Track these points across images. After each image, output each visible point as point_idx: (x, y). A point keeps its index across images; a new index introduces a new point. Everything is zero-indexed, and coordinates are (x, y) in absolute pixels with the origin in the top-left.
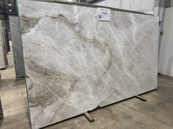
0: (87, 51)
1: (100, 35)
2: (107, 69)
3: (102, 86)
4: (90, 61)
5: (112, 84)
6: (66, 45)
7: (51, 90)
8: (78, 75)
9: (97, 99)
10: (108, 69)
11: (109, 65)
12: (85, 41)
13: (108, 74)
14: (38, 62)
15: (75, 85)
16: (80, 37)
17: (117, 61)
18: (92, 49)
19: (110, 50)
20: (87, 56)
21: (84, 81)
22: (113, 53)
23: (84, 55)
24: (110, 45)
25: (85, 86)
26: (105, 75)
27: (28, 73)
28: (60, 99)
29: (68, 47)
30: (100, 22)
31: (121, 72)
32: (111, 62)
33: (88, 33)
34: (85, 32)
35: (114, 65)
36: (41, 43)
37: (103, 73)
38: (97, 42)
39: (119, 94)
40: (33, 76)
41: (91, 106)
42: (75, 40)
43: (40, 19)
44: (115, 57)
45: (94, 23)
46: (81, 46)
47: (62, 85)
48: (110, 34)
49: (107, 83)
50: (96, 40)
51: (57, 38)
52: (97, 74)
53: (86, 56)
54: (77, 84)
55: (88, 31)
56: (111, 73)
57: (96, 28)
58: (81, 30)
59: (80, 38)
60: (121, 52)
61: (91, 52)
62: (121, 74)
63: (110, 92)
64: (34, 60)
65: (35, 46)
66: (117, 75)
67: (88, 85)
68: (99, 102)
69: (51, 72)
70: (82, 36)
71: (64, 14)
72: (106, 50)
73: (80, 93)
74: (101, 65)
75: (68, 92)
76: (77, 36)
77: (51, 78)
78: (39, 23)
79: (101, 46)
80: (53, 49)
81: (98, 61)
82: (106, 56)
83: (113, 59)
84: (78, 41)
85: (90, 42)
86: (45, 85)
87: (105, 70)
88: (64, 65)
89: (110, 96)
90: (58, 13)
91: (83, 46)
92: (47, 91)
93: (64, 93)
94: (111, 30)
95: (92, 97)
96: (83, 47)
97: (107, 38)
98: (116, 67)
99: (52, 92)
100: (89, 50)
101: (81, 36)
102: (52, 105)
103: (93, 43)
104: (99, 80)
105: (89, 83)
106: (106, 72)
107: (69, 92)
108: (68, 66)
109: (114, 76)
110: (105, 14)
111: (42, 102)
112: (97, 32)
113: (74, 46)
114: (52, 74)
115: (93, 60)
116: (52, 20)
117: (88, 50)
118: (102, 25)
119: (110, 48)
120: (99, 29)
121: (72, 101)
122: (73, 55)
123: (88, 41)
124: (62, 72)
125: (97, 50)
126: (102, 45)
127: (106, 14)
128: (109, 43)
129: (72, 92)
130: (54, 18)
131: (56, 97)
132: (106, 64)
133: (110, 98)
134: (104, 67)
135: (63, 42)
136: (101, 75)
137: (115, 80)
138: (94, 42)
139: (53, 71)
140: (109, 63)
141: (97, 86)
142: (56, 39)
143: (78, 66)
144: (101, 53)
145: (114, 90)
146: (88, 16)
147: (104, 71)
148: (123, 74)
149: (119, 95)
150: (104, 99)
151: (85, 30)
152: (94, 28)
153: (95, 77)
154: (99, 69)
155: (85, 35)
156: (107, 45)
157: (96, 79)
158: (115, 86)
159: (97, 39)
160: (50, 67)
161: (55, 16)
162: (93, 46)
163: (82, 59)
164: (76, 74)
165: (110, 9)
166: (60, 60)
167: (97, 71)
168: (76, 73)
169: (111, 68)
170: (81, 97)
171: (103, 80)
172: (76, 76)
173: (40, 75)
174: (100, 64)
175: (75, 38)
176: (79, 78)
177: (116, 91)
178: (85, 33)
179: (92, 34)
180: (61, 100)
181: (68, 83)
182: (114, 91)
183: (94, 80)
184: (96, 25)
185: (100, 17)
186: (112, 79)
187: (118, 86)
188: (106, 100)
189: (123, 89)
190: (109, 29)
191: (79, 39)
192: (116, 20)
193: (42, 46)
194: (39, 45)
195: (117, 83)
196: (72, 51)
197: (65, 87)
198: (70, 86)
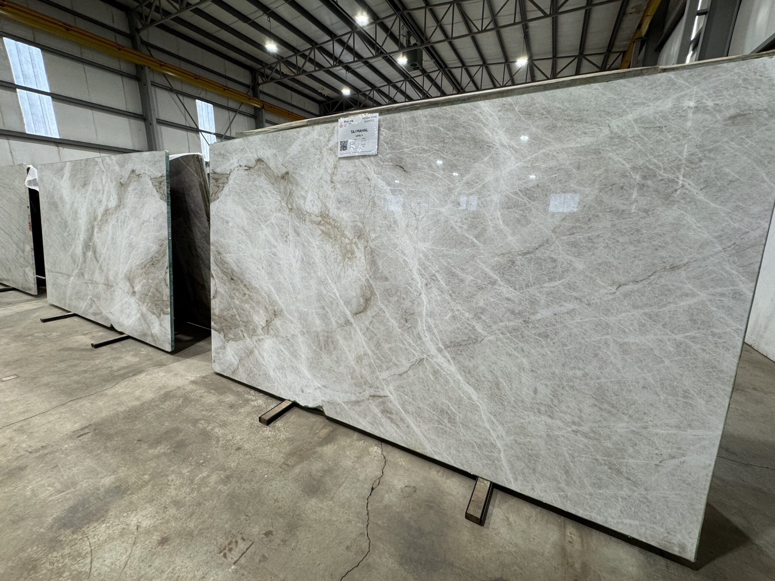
0: (304, 246)
1: (339, 203)
2: (356, 314)
3: (335, 359)
4: (309, 274)
5: (367, 368)
6: (263, 226)
7: (236, 313)
8: (281, 303)
9: (320, 386)
10: (360, 312)
11: (362, 300)
12: (300, 218)
13: (357, 328)
14: (224, 255)
15: (273, 322)
16: (290, 207)
17: (395, 299)
18: (315, 243)
19: (372, 252)
20: (303, 259)
21: (292, 322)
22: (380, 263)
23: (297, 254)
24: (373, 236)
25: (293, 335)
26: (347, 328)
27: (214, 270)
28: (248, 339)
29: (266, 231)
30: (343, 162)
31: (410, 344)
32: (373, 293)
33: (309, 197)
34: (303, 193)
35: (383, 307)
36: (230, 219)
37: (342, 321)
38: (329, 224)
39: (393, 417)
40: (218, 277)
41: (301, 392)
42: (279, 215)
43: (232, 174)
44: (386, 279)
45: (326, 169)
46: (290, 231)
47: (252, 311)
48: (376, 199)
49: (351, 358)
50: (328, 215)
51: (251, 210)
52: (324, 317)
53: (300, 257)
54: (278, 322)
55: (310, 192)
56: (368, 329)
57: (329, 182)
58: (294, 188)
59: (291, 210)
61: (312, 250)
62: (406, 349)
63: (358, 389)
64: (221, 250)
65: (223, 223)
67: (299, 335)
68: (323, 398)
69: (239, 278)
70: (294, 205)
71: (265, 157)
72: (356, 250)
73: (281, 347)
74: (338, 294)
75: (260, 331)
76: (284, 204)
77: (238, 290)
78: (230, 182)
79: (343, 235)
80: (243, 233)
81: (330, 281)
82: (355, 268)
83: (378, 287)
84: (287, 218)
85: (312, 222)
86: (229, 300)
87: (348, 312)
88: (258, 269)
89: (357, 403)
90: (256, 158)
91: (295, 231)
92: (231, 312)
93: (254, 331)
94: (381, 183)
95: (305, 371)
96: (295, 234)
97: (362, 211)
98: (388, 315)
99: (237, 317)
100: (309, 242)
101: (292, 206)
102: (237, 343)
103: (319, 224)
104: (328, 337)
105: (303, 333)
106: (352, 320)
107: (261, 332)
108: (263, 272)
109: (378, 345)
110: (358, 133)
111: (225, 330)
112: (332, 194)
113: (277, 229)
114: (240, 282)
115: (315, 272)
116: (246, 172)
117: (306, 244)
118: (350, 170)
119: (372, 245)
120: (341, 182)
121: (265, 354)
122: (274, 250)
123: (307, 217)
124: (254, 283)
125: (328, 247)
126: (346, 233)
127: (363, 133)
128: (367, 229)
129: (266, 336)
130: (250, 168)
131: (242, 331)
132: (354, 295)
133: (357, 408)
134: (347, 303)
135: (259, 219)
136: (334, 323)
137: (378, 358)
138: (323, 222)
139: (242, 278)
140: (363, 296)
141: (321, 349)
142: (249, 211)
143: (282, 280)
144: (340, 258)
145: (372, 391)
147: (345, 315)
148: (418, 355)
149: (392, 420)
150: (339, 401)
151: (302, 188)
152: (326, 182)
153: (318, 322)
154: (332, 303)
155: (301, 202)
156: (360, 234)
157: (319, 330)
158: (377, 378)
159: (331, 215)
160: (238, 266)
161: (250, 165)
162: (320, 232)
163: (291, 265)
164: (277, 297)
166: (252, 256)
167: (324, 308)
168: (276, 295)
169: (370, 313)
170: (282, 358)
171: (341, 342)
172: (276, 303)
173: (225, 278)
174: (336, 290)
175: (280, 210)
176: (281, 311)
177: (381, 400)
178: (302, 196)
179: (319, 198)
180: (249, 342)
181: (261, 312)
182: (374, 396)
183: (314, 330)
184: (330, 171)
185: (344, 147)
186: (370, 353)
187: (391, 388)
188: (344, 405)
189: (410, 408)
190: (373, 182)
191: (288, 210)
193: (230, 224)
194: (227, 222)
195: (384, 375)
196: (273, 241)
197: (256, 318)
198: (265, 321)
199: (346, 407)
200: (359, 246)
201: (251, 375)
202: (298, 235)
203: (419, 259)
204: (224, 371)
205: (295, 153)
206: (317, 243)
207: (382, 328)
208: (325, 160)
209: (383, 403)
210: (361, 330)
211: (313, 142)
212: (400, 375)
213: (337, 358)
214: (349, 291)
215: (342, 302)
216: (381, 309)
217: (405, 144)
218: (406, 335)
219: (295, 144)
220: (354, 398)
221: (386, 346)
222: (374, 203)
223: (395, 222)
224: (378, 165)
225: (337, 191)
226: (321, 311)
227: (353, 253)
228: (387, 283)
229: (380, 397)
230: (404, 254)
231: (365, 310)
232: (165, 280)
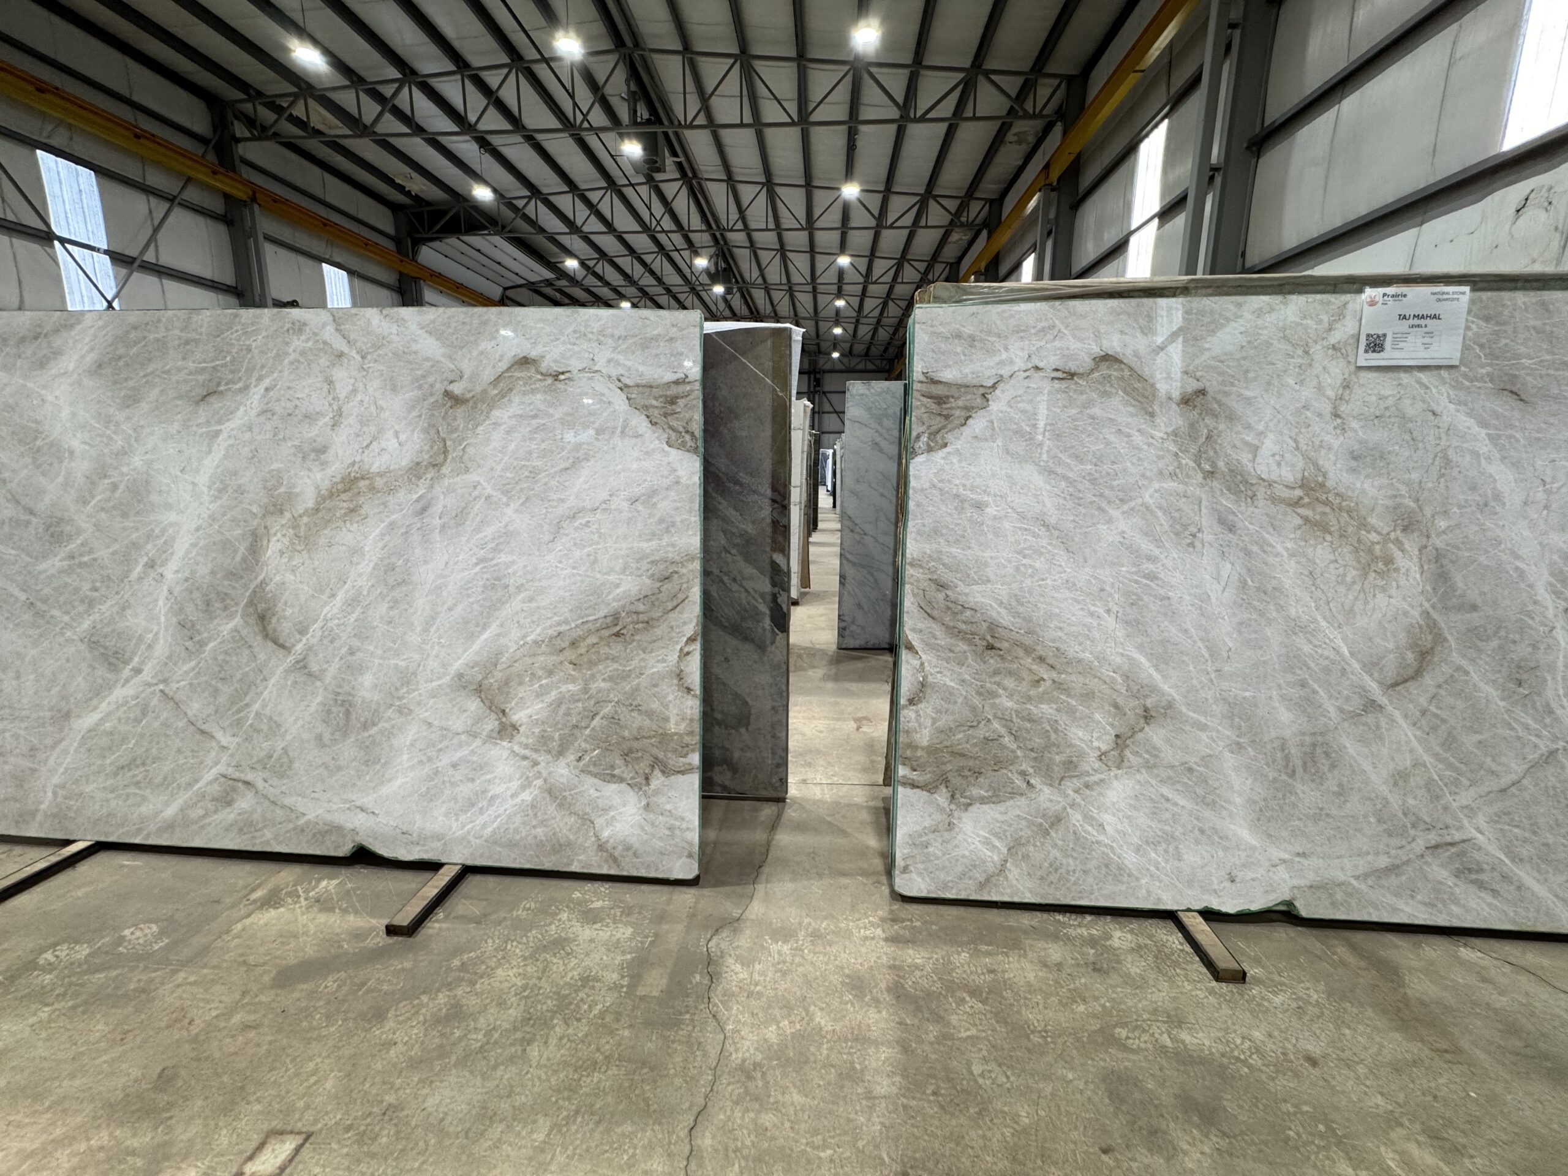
0: (1248, 553)
1: (1355, 458)
2: (1396, 684)
3: (1336, 789)
4: (1261, 613)
5: (1421, 792)
6: (1115, 513)
7: (1003, 731)
8: (1168, 687)
9: (1286, 856)
10: (1405, 681)
11: (1410, 656)
12: (1237, 493)
13: (1397, 715)
14: (962, 587)
15: (1140, 736)
16: (1207, 467)
17: (1495, 643)
18: (1282, 545)
19: (1439, 556)
20: (1245, 583)
21: (1203, 727)
22: (1458, 579)
23: (1225, 574)
24: (1442, 524)
25: (1206, 760)
26: (1370, 719)
27: (913, 630)
28: (1047, 790)
29: (1122, 525)
30: (1365, 376)
31: (1527, 727)
32: (1439, 638)
33: (1269, 445)
34: (1250, 438)
35: (1464, 663)
36: (990, 499)
37: (1356, 703)
38: (1327, 503)
39: (1484, 877)
40: (932, 647)
41: (1227, 884)
42: (1170, 485)
43: (1001, 386)
44: (1474, 608)
45: (1320, 388)
46: (1206, 520)
47: (1063, 719)
48: (1451, 453)
49: (1378, 780)
50: (1322, 485)
51: (1071, 475)
52: (1307, 704)
53: (1235, 578)
54: (1155, 735)
55: (1271, 436)
56: (1424, 712)
57: (1328, 417)
58: (1222, 427)
59: (1210, 474)
60: (1546, 576)
61: (1271, 559)
62: (1519, 738)
63: (1395, 842)
64: (947, 576)
65: (961, 509)
66: (1479, 737)
67: (1227, 754)
68: (1296, 882)
69: (1017, 644)
70: (1221, 464)
71: (1129, 352)
72: (1397, 554)
73: (1166, 791)
74: (1345, 651)
75: (1091, 762)
76: (1187, 461)
77: (1010, 673)
78: (994, 406)
79: (1363, 525)
80: (1042, 531)
81: (1324, 624)
82: (1394, 592)
83: (1451, 625)
84: (1194, 490)
85: (1274, 500)
86: (977, 701)
87: (1373, 687)
88: (1092, 614)
89: (1393, 869)
90: (1096, 350)
91: (1222, 521)
92: (982, 732)
93: (1070, 765)
94: (1465, 422)
95: (1243, 832)
96: (1218, 528)
97: (1415, 476)
98: (1475, 677)
99: (1007, 740)
100: (1263, 544)
101: (1214, 464)
102: (1001, 807)
103: (1296, 503)
104: (1314, 745)
105: (1237, 748)
106: (1383, 700)
107: (1097, 765)
108: (1110, 622)
109: (1450, 741)
110: (1416, 322)
111: (956, 781)
112: (1336, 442)
113: (1163, 519)
114: (1020, 652)
115: (1280, 608)
116: (1057, 384)
117: (1255, 548)
118: (1388, 392)
119: (1439, 543)
120: (1359, 417)
121: (1107, 818)
122: (1149, 567)
123: (1261, 493)
124: (1073, 650)
125: (1321, 553)
126: (1373, 520)
127: (1428, 321)
128: (1428, 511)
129: (1114, 771)
130: (1072, 375)
131: (1023, 774)
132: (1391, 646)
133: (1393, 881)
134: (1371, 666)
135: (1101, 495)
136: (1333, 713)
137: (1450, 766)
138: (1306, 500)
139: (1028, 641)
140: (1413, 646)
141: (1293, 774)
142: (1065, 478)
143: (1173, 632)
144: (1352, 574)
145: (1433, 838)
146: (1279, 345)
147: (1363, 691)
148: (1544, 746)
149: (1481, 885)
150: (1342, 878)
151: (1249, 427)
152: (1320, 415)
153: (1285, 716)
154: (1327, 670)
155: (1245, 458)
156: (1408, 523)
157: (1287, 733)
158: (1446, 808)
159: (1330, 484)
160: (1017, 614)
161: (1072, 366)
162: (1298, 521)
163: (1205, 598)
164: (1157, 676)
165: (1466, 289)
166: (1070, 585)
167: (1303, 684)
168: (1152, 671)
169: (1428, 680)
170: (1167, 815)
171: (1351, 751)
172: (1154, 689)
173: (963, 646)
174: (1339, 642)
175: (1173, 475)
176: (1170, 705)
177: (1453, 850)
178: (1246, 443)
179: (1297, 448)
180: (1046, 796)
181: (1097, 716)
182: (1436, 847)
183: (1273, 734)
184: (1331, 393)
185: (1376, 344)
186: (1427, 759)
187: (1481, 820)
188: (1355, 883)
189: (1525, 851)
190: (1446, 419)
191: (1200, 476)
192: (1517, 357)
193: (991, 511)
194: (979, 506)
195: (1467, 797)
196: (1145, 545)
197: (1078, 735)
198: (1110, 738)
199: (1363, 887)
200: (1407, 546)
201: (1053, 878)
202: (1231, 529)
203: (1552, 564)
204: (945, 886)
205: (1229, 348)
206: (1289, 545)
207: (1460, 704)
208: (1317, 368)
209: (1462, 854)
210: (1406, 716)
211: (1283, 329)
212: (1503, 791)
213: (1340, 785)
214: (1378, 640)
215: (1356, 666)
216: (1459, 669)
217: (1523, 350)
218: (1518, 711)
219: (1227, 330)
220: (1383, 861)
221: (1469, 741)
222: (1448, 462)
223: (1498, 497)
224: (1458, 386)
225: (1349, 434)
226: (1295, 692)
227: (1389, 561)
228: (1475, 615)
229: (1452, 844)
230: (1517, 557)
231: (1418, 673)
232: (680, 676)
